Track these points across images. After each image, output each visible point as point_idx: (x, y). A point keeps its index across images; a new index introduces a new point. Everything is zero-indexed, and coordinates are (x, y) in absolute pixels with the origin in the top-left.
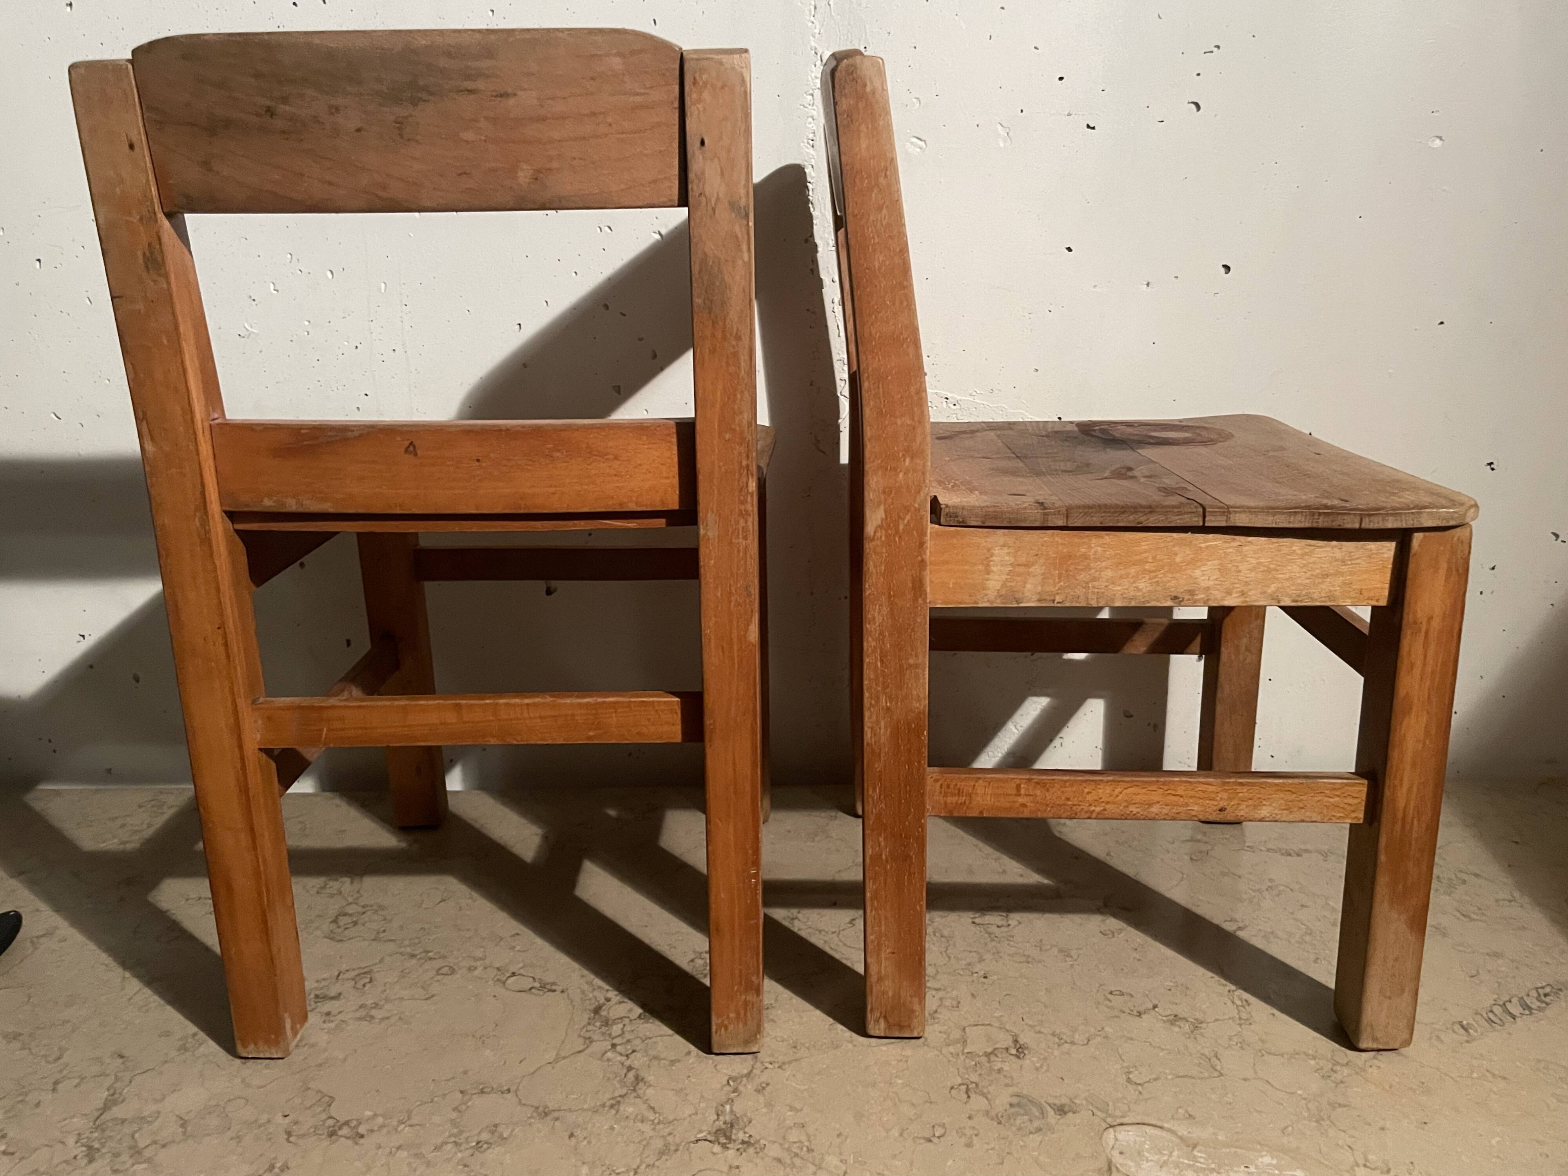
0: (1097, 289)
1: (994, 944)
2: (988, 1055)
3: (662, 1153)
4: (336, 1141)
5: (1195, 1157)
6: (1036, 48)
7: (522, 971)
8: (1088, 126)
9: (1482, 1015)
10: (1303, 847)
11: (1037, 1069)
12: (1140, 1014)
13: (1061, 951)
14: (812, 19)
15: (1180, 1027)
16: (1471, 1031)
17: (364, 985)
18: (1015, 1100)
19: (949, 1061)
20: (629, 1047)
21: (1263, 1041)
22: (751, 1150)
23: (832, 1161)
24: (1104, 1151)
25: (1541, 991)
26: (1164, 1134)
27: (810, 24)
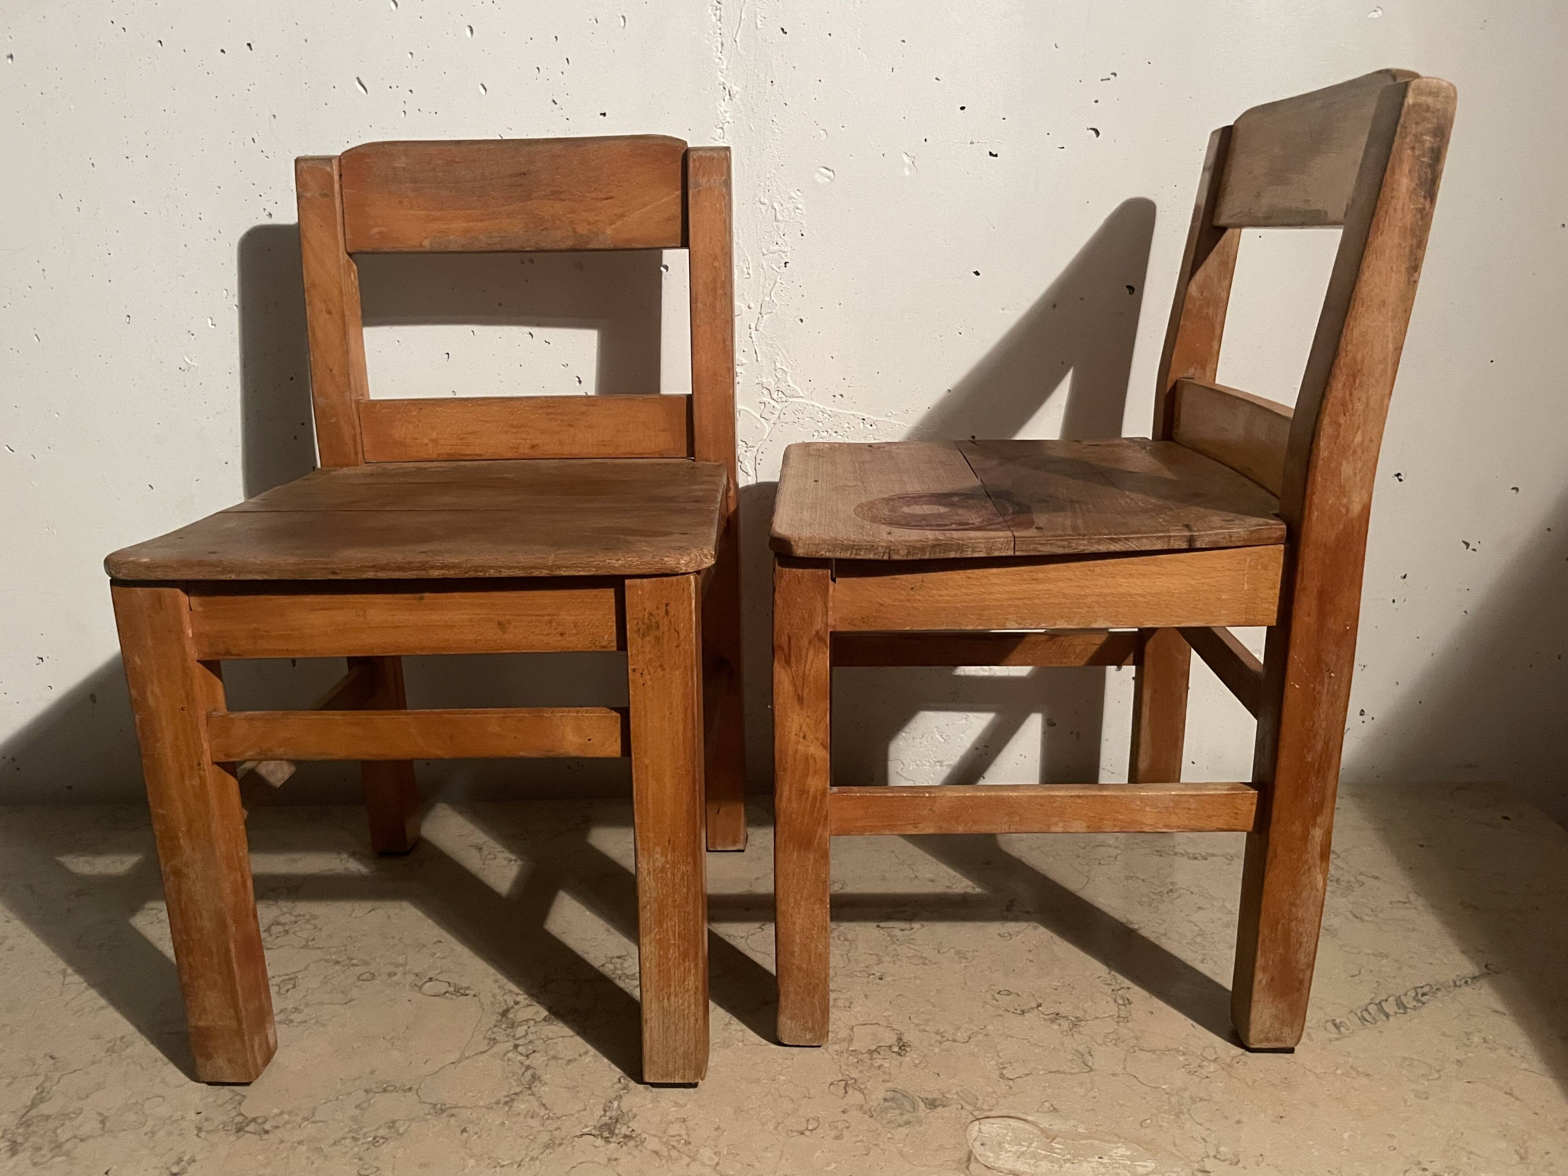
0: (1007, 312)
1: (894, 946)
2: (871, 1052)
3: (547, 1147)
4: (244, 1135)
5: (1052, 1148)
6: (937, 79)
7: (438, 977)
8: (991, 154)
9: (1356, 1014)
10: (1211, 851)
11: (916, 1066)
12: (1023, 1012)
13: (958, 953)
14: (720, 55)
15: (1060, 1025)
16: (1342, 1029)
17: (288, 991)
18: (889, 1095)
19: (833, 1059)
20: (530, 1047)
21: (1137, 1038)
22: (632, 1143)
23: (706, 1153)
24: (967, 1143)
25: (1420, 991)
26: (1027, 1126)
27: (718, 60)
